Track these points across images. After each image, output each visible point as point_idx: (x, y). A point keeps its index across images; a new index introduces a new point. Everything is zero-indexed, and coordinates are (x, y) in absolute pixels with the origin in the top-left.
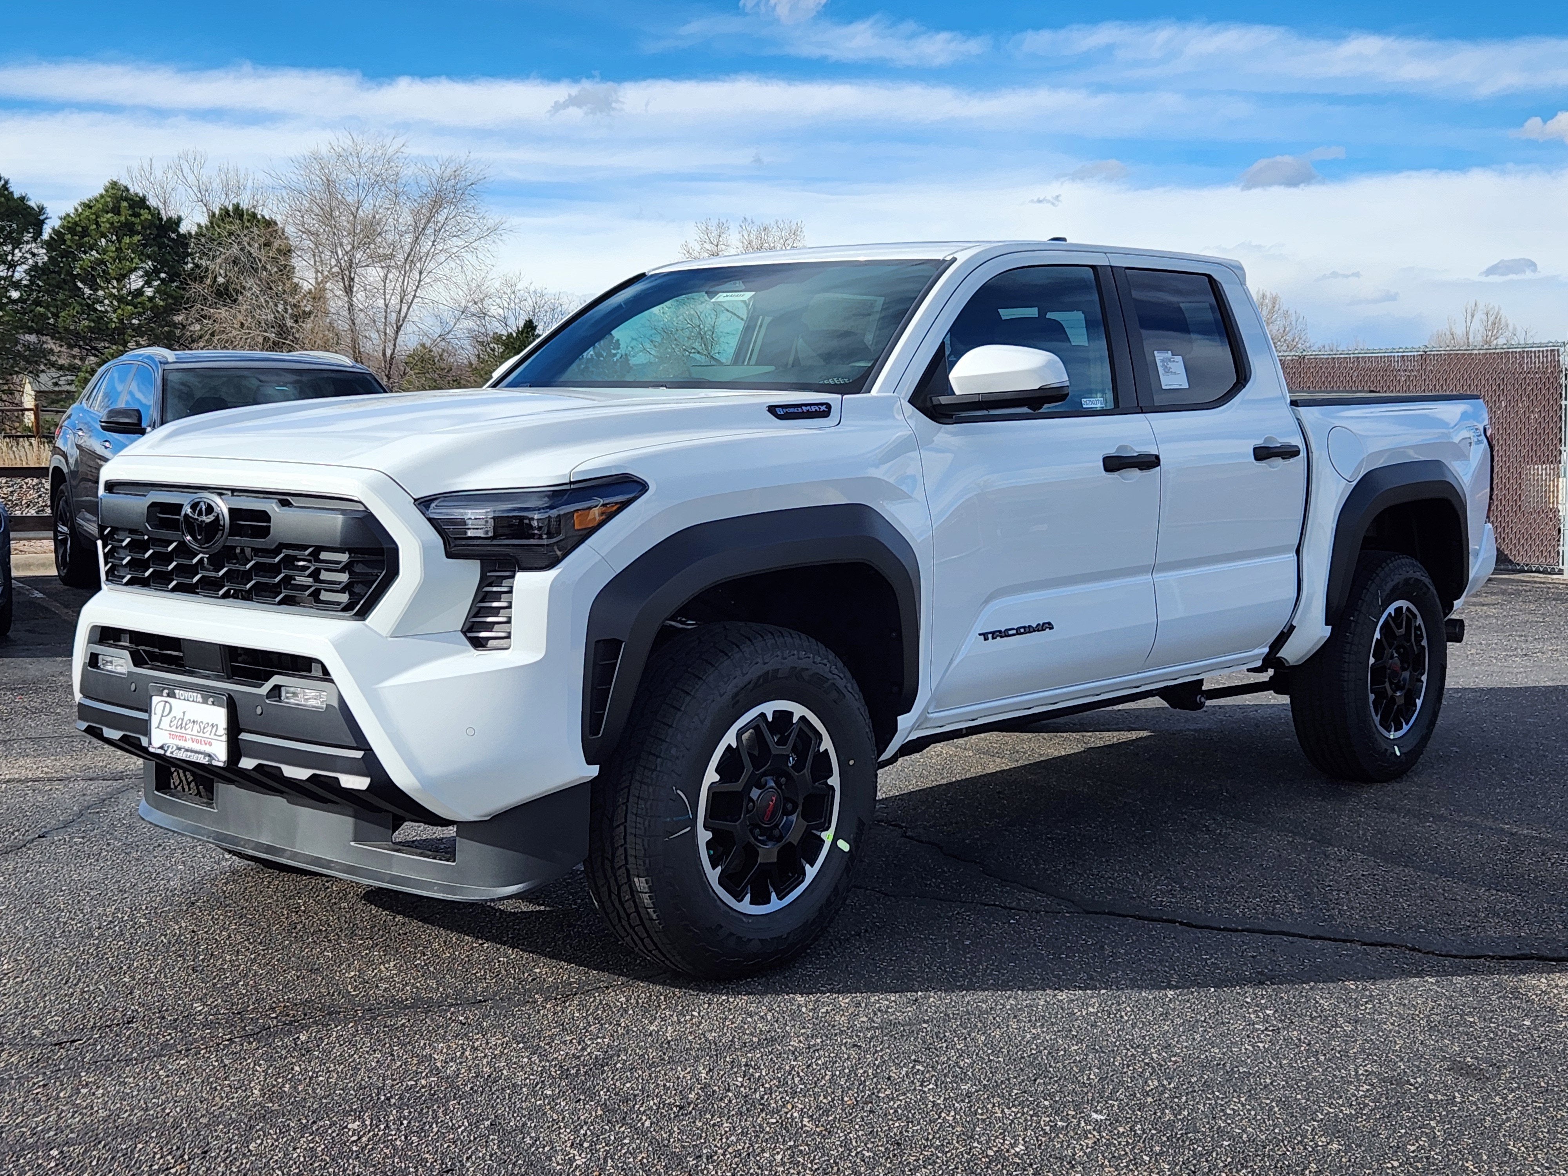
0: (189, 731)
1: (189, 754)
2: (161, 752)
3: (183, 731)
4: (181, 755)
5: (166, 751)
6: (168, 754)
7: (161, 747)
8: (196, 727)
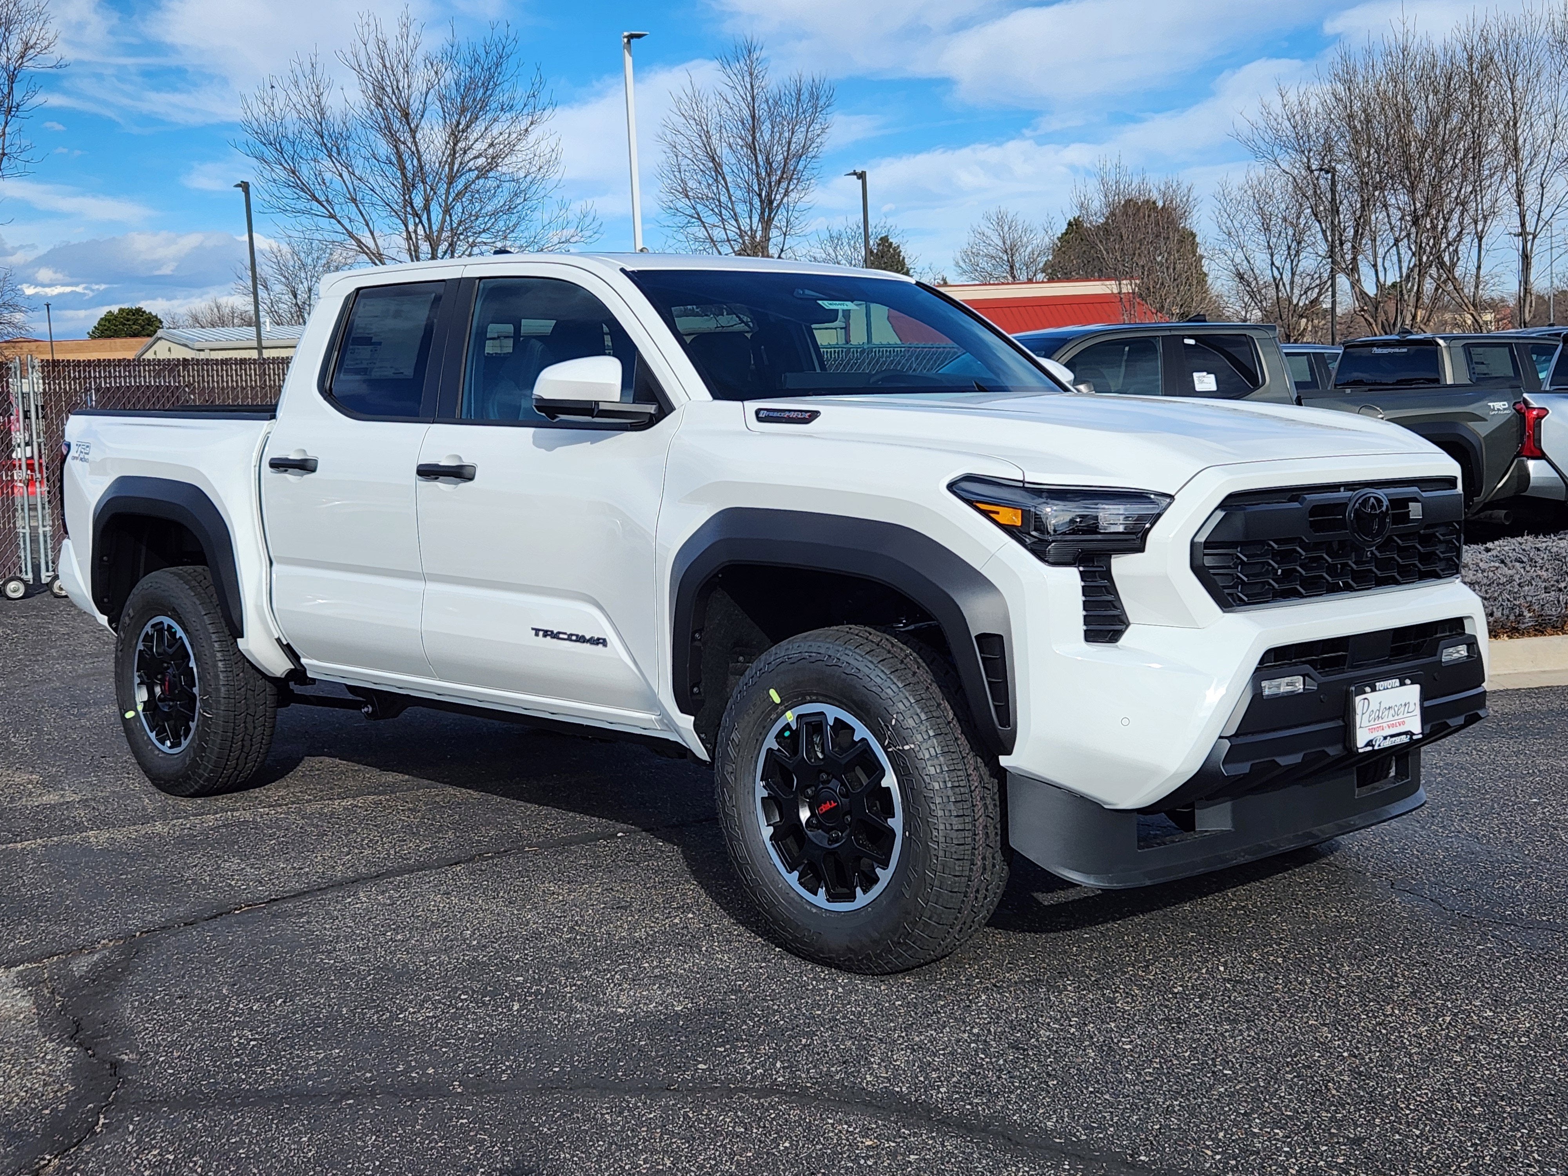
0: (1385, 720)
1: (1393, 739)
2: (1369, 748)
3: (1381, 721)
4: (1388, 743)
5: (1373, 746)
6: (1376, 748)
7: (1367, 745)
8: (1392, 711)
